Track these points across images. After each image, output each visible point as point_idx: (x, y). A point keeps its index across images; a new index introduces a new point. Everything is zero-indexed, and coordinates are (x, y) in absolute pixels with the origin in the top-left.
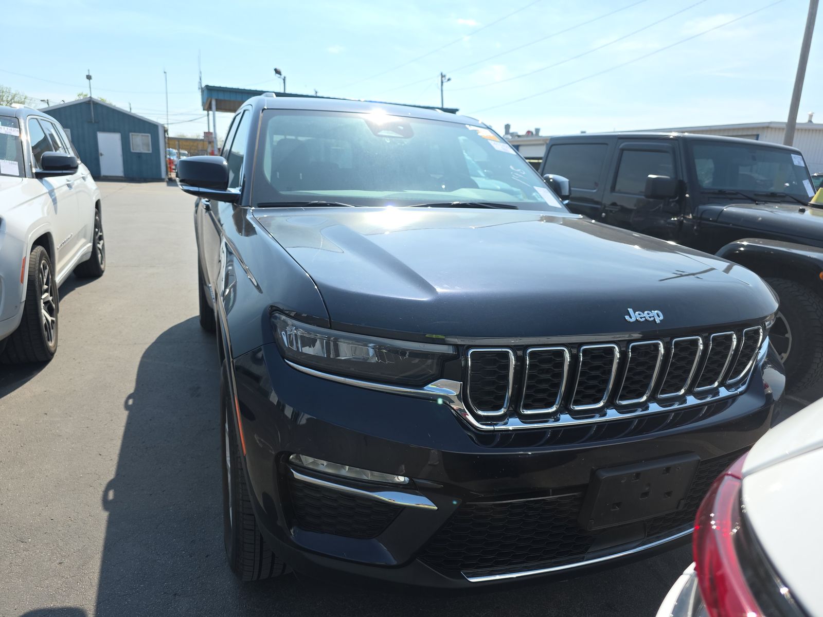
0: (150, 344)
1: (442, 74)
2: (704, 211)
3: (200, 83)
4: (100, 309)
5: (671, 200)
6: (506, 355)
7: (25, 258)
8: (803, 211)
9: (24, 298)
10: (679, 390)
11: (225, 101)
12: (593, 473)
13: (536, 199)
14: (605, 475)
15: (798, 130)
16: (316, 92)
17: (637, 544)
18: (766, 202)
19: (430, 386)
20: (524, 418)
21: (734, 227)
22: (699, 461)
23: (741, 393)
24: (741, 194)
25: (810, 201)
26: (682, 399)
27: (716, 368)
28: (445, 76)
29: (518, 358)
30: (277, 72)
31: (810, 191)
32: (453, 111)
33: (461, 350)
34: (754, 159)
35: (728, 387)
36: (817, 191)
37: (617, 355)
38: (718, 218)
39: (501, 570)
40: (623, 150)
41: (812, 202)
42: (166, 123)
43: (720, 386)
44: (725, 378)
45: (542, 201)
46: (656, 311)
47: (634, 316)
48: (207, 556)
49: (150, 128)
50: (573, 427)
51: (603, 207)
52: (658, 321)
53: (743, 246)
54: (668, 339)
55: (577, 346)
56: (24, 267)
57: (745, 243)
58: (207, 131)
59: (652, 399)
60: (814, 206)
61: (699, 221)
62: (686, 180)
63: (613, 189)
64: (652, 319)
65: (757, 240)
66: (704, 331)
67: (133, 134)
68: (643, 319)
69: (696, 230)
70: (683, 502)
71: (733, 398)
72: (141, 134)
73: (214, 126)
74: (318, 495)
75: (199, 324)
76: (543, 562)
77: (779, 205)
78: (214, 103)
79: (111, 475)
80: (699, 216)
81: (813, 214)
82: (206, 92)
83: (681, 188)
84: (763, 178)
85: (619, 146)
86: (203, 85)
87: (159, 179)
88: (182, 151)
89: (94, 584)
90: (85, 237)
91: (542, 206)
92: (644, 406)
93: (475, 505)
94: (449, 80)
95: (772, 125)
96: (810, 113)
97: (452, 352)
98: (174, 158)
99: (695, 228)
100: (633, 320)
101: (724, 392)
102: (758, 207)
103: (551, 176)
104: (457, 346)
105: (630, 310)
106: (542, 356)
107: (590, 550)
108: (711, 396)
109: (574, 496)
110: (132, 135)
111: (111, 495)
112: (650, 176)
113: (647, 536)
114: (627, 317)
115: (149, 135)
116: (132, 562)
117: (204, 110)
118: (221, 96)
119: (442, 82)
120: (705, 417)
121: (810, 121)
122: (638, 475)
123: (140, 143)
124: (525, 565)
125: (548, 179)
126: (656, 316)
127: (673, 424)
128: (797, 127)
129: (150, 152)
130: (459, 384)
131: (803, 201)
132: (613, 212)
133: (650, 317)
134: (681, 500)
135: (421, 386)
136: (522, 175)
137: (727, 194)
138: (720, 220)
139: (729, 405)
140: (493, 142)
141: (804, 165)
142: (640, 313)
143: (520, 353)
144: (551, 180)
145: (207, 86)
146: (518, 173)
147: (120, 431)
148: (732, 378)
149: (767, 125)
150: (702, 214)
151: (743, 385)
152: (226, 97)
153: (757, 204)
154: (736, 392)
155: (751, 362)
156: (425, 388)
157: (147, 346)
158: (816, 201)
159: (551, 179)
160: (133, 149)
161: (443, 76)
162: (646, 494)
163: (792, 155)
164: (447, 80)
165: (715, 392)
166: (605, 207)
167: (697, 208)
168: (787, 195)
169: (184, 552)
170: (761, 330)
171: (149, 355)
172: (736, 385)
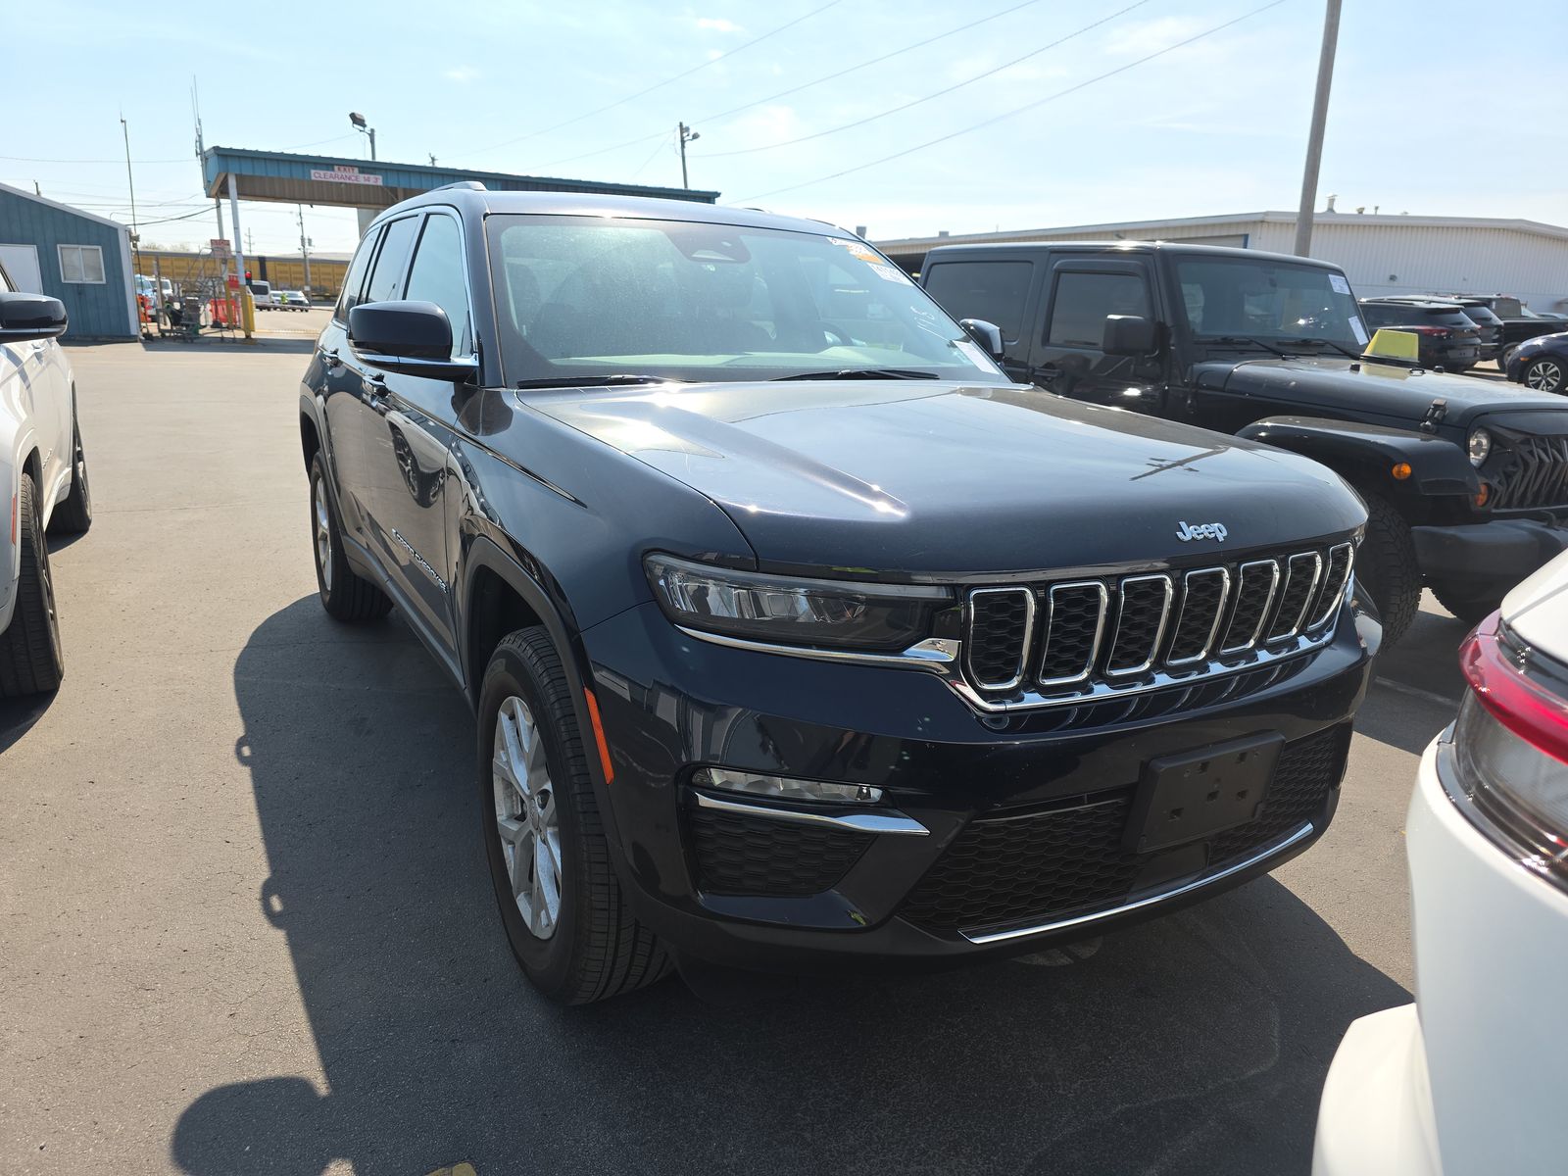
0: (240, 650)
1: (681, 125)
2: (1202, 373)
3: (200, 141)
4: (112, 591)
5: (1146, 356)
6: (1021, 596)
7: (16, 495)
8: (1356, 368)
9: (17, 574)
10: (1247, 641)
11: (252, 178)
12: (1145, 767)
13: (960, 361)
14: (1164, 766)
15: (1318, 225)
16: (433, 159)
17: (1196, 877)
18: (1297, 355)
19: (913, 649)
20: (1047, 691)
21: (1252, 398)
22: (1284, 741)
23: (1328, 645)
24: (1258, 344)
25: (1364, 351)
26: (1251, 655)
27: (1294, 606)
28: (687, 129)
29: (1038, 601)
30: (357, 120)
31: (1361, 337)
32: (709, 197)
33: (959, 592)
34: (1273, 284)
35: (1310, 636)
36: (1372, 337)
37: (1170, 591)
38: (1225, 385)
39: (1015, 925)
40: (1059, 272)
41: (1367, 353)
42: (132, 223)
43: (1299, 634)
44: (1305, 624)
45: (970, 364)
46: (1216, 525)
47: (1189, 533)
48: (486, 981)
49: (103, 235)
50: (1114, 701)
51: (1030, 370)
52: (1221, 539)
53: (1265, 429)
54: (1234, 565)
55: (1115, 578)
56: (14, 513)
57: (1268, 424)
58: (217, 238)
59: (1213, 656)
60: (1370, 360)
61: (1194, 390)
62: (1169, 323)
63: (1046, 340)
64: (1213, 535)
65: (1291, 418)
66: (1280, 550)
67: (63, 246)
68: (1202, 537)
69: (1190, 406)
70: (1261, 807)
71: (1314, 653)
72: (81, 246)
73: (236, 228)
74: (741, 831)
75: (321, 608)
76: (1070, 910)
77: (1317, 359)
78: (232, 183)
79: (265, 874)
80: (1194, 380)
81: (1370, 373)
82: (213, 162)
83: (1161, 333)
84: (1259, 312)
85: (1053, 265)
86: (207, 147)
87: (126, 338)
88: (164, 280)
89: (305, 1040)
90: (60, 456)
91: (973, 373)
92: (1202, 666)
93: (983, 824)
94: (695, 136)
95: (1268, 218)
96: (1331, 195)
97: (945, 597)
98: (149, 293)
99: (1189, 402)
100: (1188, 538)
101: (1305, 643)
102: (1286, 364)
103: (970, 321)
104: (953, 588)
105: (1183, 524)
106: (1069, 596)
107: (1133, 889)
108: (1286, 650)
109: (1117, 803)
110: (61, 248)
111: (276, 904)
112: (1110, 317)
113: (1210, 865)
114: (1180, 534)
115: (100, 248)
116: (359, 1001)
117: (208, 196)
118: (247, 169)
119: (683, 142)
120: (1278, 680)
121: (1331, 210)
122: (1204, 766)
123: (80, 264)
124: (1047, 915)
125: (966, 327)
126: (1218, 531)
127: (1240, 691)
128: (1315, 220)
129: (104, 282)
130: (956, 643)
131: (1352, 352)
132: (1049, 379)
133: (1210, 533)
134: (1258, 804)
135: (898, 650)
136: (930, 320)
137: (1234, 343)
138: (1228, 387)
139: (1307, 663)
140: (875, 266)
141: (1348, 293)
142: (1197, 527)
143: (1041, 594)
144: (972, 328)
145: (216, 149)
146: (924, 317)
147: (248, 800)
148: (1314, 623)
149: (1259, 218)
150: (1198, 379)
151: (1328, 631)
152: (259, 170)
153: (1284, 359)
154: (1320, 642)
155: (1339, 596)
156: (905, 653)
157: (237, 654)
158: (1373, 352)
159: (971, 325)
160: (65, 278)
161: (683, 129)
162: (1213, 795)
163: (1330, 276)
164: (690, 137)
165: (1293, 643)
166: (1034, 370)
167: (1189, 369)
168: (1327, 343)
169: (442, 979)
170: (1351, 548)
171: (244, 668)
172: (1320, 633)
